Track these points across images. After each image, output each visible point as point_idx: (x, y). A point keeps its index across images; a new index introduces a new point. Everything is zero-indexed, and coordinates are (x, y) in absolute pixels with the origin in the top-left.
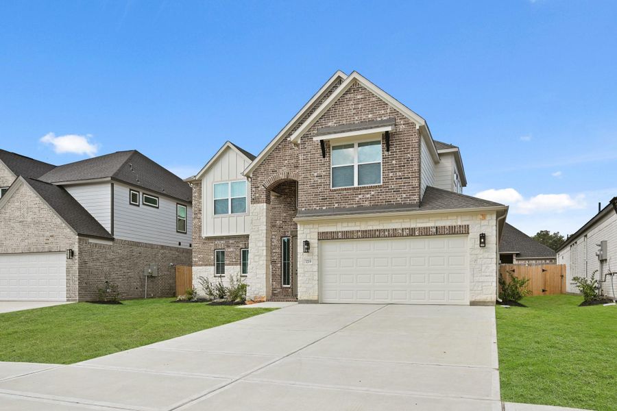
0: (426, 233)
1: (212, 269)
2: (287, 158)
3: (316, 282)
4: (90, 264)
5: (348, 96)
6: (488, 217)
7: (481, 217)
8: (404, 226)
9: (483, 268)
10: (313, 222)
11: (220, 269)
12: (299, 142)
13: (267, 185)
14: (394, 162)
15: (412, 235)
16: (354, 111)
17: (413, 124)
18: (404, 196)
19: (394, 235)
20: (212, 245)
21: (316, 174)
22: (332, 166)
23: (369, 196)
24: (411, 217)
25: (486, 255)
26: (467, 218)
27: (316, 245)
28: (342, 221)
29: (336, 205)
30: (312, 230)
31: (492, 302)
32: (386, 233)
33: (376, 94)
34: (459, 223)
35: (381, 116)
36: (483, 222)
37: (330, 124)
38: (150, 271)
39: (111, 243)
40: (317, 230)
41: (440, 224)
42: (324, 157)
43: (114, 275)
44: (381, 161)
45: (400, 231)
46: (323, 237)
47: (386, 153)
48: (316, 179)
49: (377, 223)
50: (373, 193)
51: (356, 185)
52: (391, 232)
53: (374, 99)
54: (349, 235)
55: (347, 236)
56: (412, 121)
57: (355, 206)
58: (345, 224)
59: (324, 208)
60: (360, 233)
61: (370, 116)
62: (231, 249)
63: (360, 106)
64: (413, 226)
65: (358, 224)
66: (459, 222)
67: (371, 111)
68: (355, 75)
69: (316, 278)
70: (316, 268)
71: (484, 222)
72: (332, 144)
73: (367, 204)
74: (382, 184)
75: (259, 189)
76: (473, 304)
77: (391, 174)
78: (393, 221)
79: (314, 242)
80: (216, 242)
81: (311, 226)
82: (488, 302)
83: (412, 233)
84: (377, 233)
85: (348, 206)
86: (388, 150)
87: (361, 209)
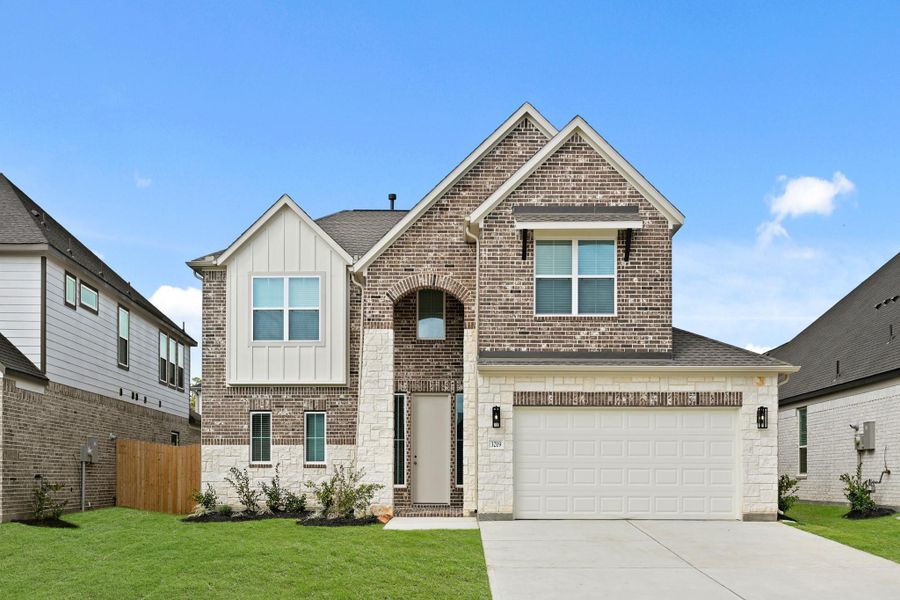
0: (682, 401)
1: (246, 450)
2: (433, 247)
3: (511, 481)
4: (17, 437)
5: (564, 156)
6: (768, 382)
7: (758, 381)
8: (650, 390)
9: (761, 461)
10: (505, 374)
11: (261, 452)
12: (481, 226)
13: (396, 295)
14: (635, 280)
15: (662, 405)
16: (573, 185)
17: (664, 221)
18: (651, 338)
19: (635, 402)
20: (244, 402)
21: (509, 288)
22: (536, 276)
23: (596, 334)
24: (662, 375)
25: (765, 441)
26: (740, 381)
27: (511, 415)
28: (554, 374)
29: (544, 346)
30: (505, 388)
31: (773, 515)
32: (624, 400)
33: (608, 161)
34: (729, 389)
35: (615, 198)
36: (760, 388)
37: (534, 201)
38: (90, 451)
39: (41, 390)
40: (512, 390)
41: (702, 388)
42: (524, 258)
43: (44, 463)
44: (615, 276)
45: (645, 397)
46: (523, 400)
47: (624, 263)
48: (510, 296)
49: (610, 382)
50: (603, 329)
51: (575, 313)
52: (631, 398)
53: (605, 169)
54: (565, 400)
55: (563, 401)
56: (662, 214)
57: (574, 349)
58: (559, 381)
59: (524, 349)
60: (582, 398)
61: (599, 196)
62: (285, 412)
63: (583, 177)
64: (664, 389)
65: (579, 380)
66: (728, 387)
67: (601, 189)
68: (578, 123)
69: (510, 474)
70: (509, 456)
71: (762, 390)
72: (537, 238)
73: (593, 347)
74: (616, 315)
75: (381, 301)
76: (748, 518)
77: (631, 301)
78: (634, 380)
79: (507, 410)
80: (254, 396)
81: (502, 380)
82: (768, 515)
83: (661, 401)
84: (610, 399)
85: (563, 349)
86: (626, 259)
87: (583, 355)
